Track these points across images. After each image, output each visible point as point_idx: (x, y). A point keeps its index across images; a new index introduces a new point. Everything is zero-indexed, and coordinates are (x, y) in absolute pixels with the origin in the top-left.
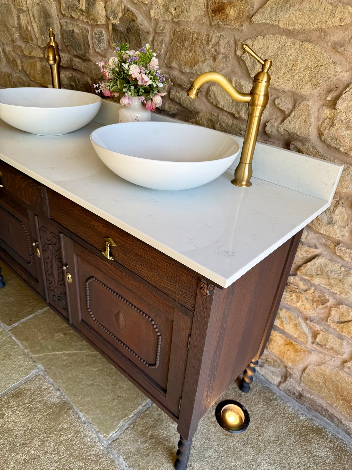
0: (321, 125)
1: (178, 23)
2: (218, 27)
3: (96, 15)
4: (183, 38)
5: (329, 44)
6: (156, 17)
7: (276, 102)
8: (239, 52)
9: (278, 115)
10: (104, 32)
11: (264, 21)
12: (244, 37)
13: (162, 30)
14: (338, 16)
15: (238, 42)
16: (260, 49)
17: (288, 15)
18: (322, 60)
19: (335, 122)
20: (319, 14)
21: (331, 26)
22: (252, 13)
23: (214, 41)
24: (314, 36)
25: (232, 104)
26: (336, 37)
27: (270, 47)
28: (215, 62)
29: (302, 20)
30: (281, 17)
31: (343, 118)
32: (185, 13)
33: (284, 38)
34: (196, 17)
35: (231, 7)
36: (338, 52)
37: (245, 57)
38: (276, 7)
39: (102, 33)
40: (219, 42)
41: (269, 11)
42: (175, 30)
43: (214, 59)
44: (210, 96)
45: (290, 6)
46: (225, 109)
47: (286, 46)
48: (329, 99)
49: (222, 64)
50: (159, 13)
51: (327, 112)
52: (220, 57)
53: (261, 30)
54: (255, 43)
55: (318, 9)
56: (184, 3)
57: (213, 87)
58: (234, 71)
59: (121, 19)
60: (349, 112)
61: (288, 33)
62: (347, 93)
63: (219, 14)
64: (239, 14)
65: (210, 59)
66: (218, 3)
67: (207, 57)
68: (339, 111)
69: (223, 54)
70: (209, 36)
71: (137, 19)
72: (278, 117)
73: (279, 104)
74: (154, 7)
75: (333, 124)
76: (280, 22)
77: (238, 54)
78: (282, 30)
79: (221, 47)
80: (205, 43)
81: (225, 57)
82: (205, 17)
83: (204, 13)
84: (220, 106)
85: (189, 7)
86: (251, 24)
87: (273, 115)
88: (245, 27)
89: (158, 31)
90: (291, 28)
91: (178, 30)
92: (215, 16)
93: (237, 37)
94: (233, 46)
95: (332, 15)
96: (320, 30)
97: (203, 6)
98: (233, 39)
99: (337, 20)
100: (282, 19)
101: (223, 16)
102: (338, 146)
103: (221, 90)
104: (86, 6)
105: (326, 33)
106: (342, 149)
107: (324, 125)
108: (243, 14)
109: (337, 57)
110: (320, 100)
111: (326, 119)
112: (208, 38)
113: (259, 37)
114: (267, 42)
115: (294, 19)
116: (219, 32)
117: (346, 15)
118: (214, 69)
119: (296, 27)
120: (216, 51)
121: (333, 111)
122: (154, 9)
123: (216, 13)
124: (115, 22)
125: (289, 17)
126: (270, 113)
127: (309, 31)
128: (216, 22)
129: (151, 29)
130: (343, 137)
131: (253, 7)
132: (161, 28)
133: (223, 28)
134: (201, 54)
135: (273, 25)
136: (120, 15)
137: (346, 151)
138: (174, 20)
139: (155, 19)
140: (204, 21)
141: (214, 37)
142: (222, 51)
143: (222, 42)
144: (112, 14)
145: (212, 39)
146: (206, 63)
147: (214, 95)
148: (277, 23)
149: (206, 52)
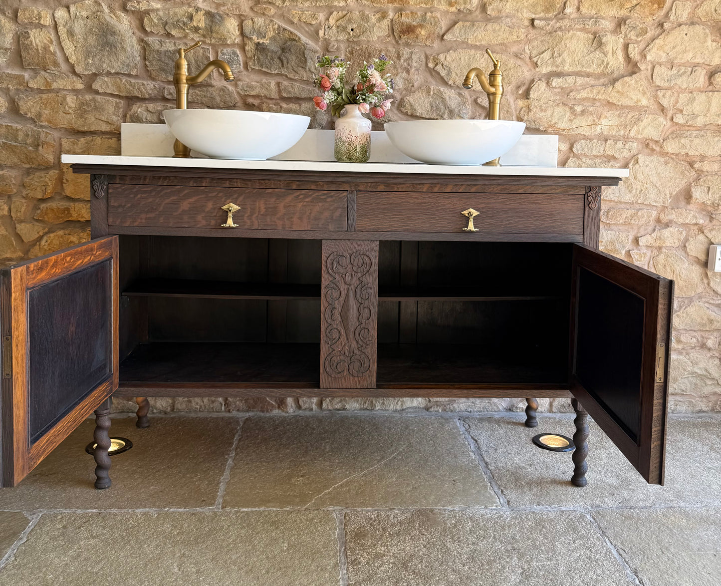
0: (520, 113)
1: (358, 43)
2: (407, 45)
3: (225, 33)
4: (367, 56)
5: (511, 54)
6: (326, 37)
7: (479, 101)
8: (431, 65)
9: (480, 112)
10: (238, 52)
11: (455, 39)
12: (435, 52)
13: (337, 49)
14: (515, 34)
15: (429, 57)
16: (453, 61)
17: (476, 34)
18: (510, 65)
19: (531, 108)
20: (501, 33)
21: (511, 41)
22: (441, 33)
23: (405, 56)
24: (497, 48)
25: (431, 110)
26: (514, 49)
27: (462, 59)
28: (409, 74)
29: (487, 38)
30: (470, 36)
31: (536, 105)
32: (368, 33)
33: (473, 51)
34: (379, 37)
35: (421, 29)
36: (520, 58)
37: (439, 68)
38: (464, 28)
39: (235, 53)
40: (411, 57)
41: (458, 32)
42: (354, 48)
43: (408, 72)
44: (405, 107)
45: (477, 28)
46: (424, 116)
47: (476, 57)
48: (520, 92)
49: (416, 76)
50: (332, 33)
51: (521, 103)
52: (413, 69)
53: (450, 46)
54: (448, 56)
55: (499, 30)
56: (366, 25)
57: (408, 98)
58: (427, 82)
59: (273, 39)
60: (540, 99)
61: (476, 47)
62: (535, 86)
63: (409, 34)
64: (429, 34)
65: (403, 72)
66: (407, 25)
67: (399, 71)
68: (531, 100)
69: (415, 67)
70: (399, 52)
71: (299, 38)
72: (480, 114)
73: (481, 102)
74: (323, 27)
75: (530, 110)
76: (469, 39)
77: (430, 66)
78: (470, 46)
79: (414, 61)
80: (396, 59)
81: (417, 70)
82: (388, 37)
83: (387, 34)
84: (418, 115)
85: (373, 28)
86: (442, 42)
87: (475, 113)
88: (436, 44)
89: (332, 50)
90: (478, 44)
91: (358, 49)
92: (404, 36)
93: (428, 52)
94: (424, 60)
95: (511, 33)
96: (502, 44)
97: (387, 28)
98: (424, 54)
99: (515, 37)
100: (471, 37)
101: (412, 36)
102: (537, 127)
103: (417, 99)
104: (205, 23)
105: (506, 46)
106: (541, 128)
107: (522, 112)
108: (433, 34)
109: (519, 62)
110: (513, 94)
111: (522, 108)
112: (398, 54)
113: (451, 51)
114: (458, 55)
115: (480, 37)
116: (410, 49)
117: (520, 34)
118: (408, 81)
119: (482, 43)
120: (409, 65)
121: (526, 101)
122: (323, 30)
123: (405, 33)
124: (262, 41)
125: (477, 36)
126: (472, 112)
127: (493, 45)
128: (404, 41)
129: (318, 48)
130: (540, 119)
131: (441, 28)
132: (336, 47)
133: (414, 45)
134: (392, 68)
135: (463, 42)
136: (271, 34)
137: (544, 129)
138: (351, 40)
139: (325, 39)
140: (388, 40)
141: (405, 53)
142: (414, 64)
143: (414, 57)
144: (255, 33)
145: (403, 54)
146: (399, 76)
147: (411, 105)
148: (466, 40)
149: (397, 66)
